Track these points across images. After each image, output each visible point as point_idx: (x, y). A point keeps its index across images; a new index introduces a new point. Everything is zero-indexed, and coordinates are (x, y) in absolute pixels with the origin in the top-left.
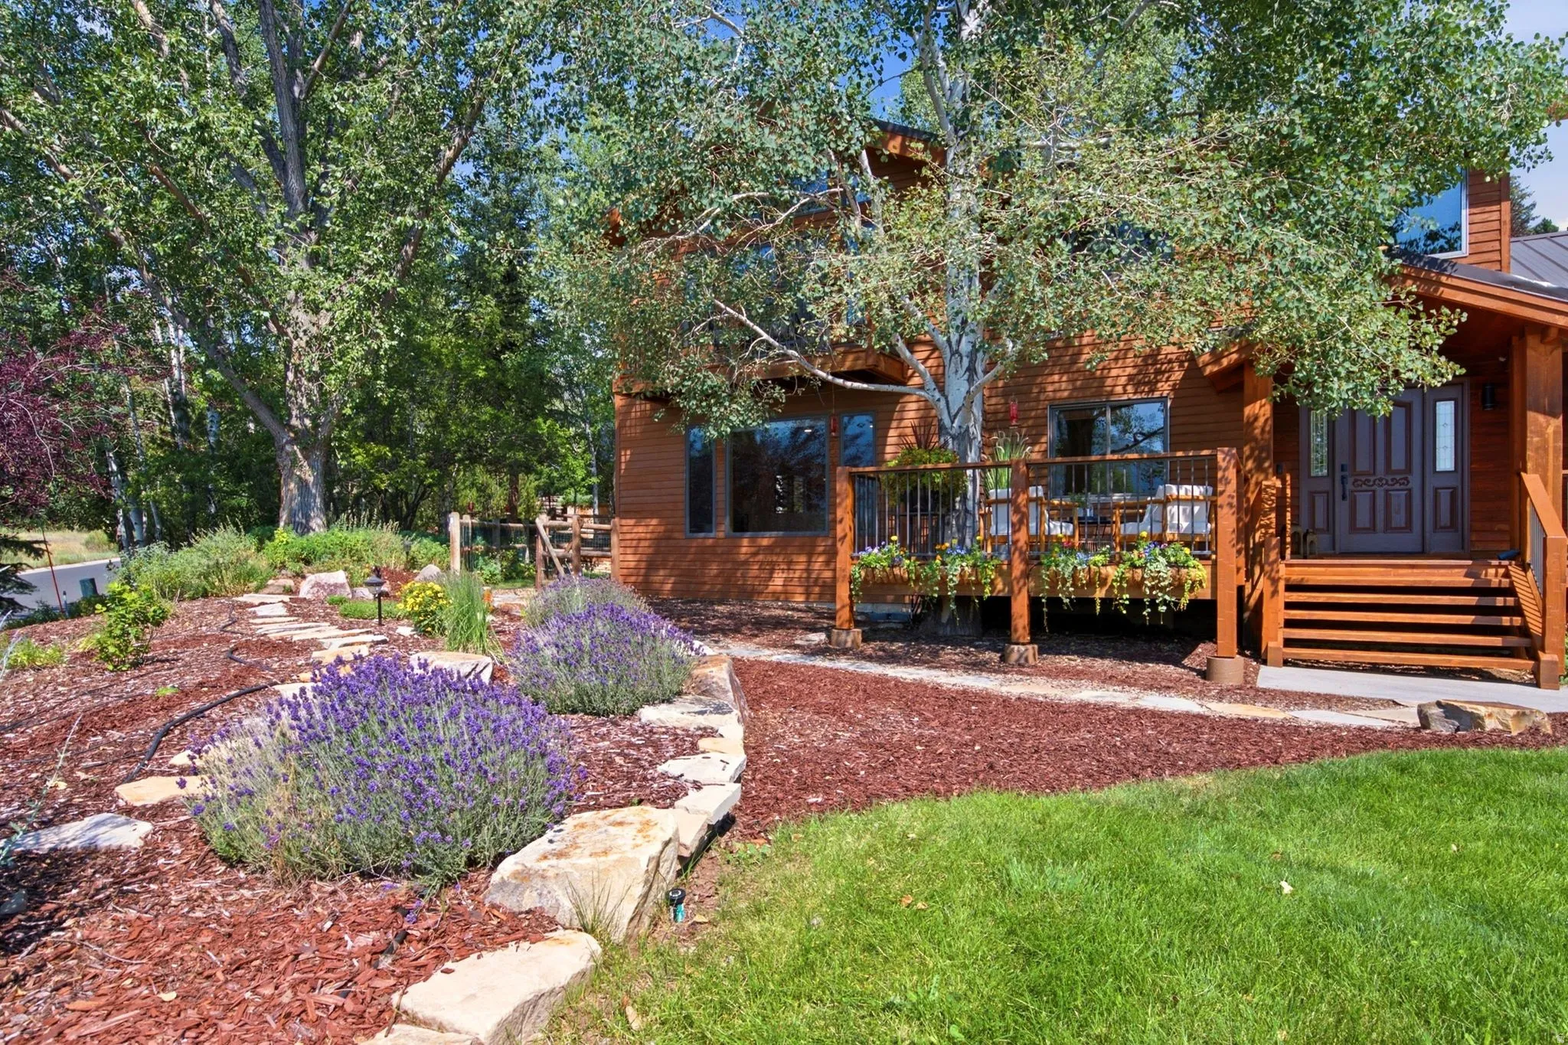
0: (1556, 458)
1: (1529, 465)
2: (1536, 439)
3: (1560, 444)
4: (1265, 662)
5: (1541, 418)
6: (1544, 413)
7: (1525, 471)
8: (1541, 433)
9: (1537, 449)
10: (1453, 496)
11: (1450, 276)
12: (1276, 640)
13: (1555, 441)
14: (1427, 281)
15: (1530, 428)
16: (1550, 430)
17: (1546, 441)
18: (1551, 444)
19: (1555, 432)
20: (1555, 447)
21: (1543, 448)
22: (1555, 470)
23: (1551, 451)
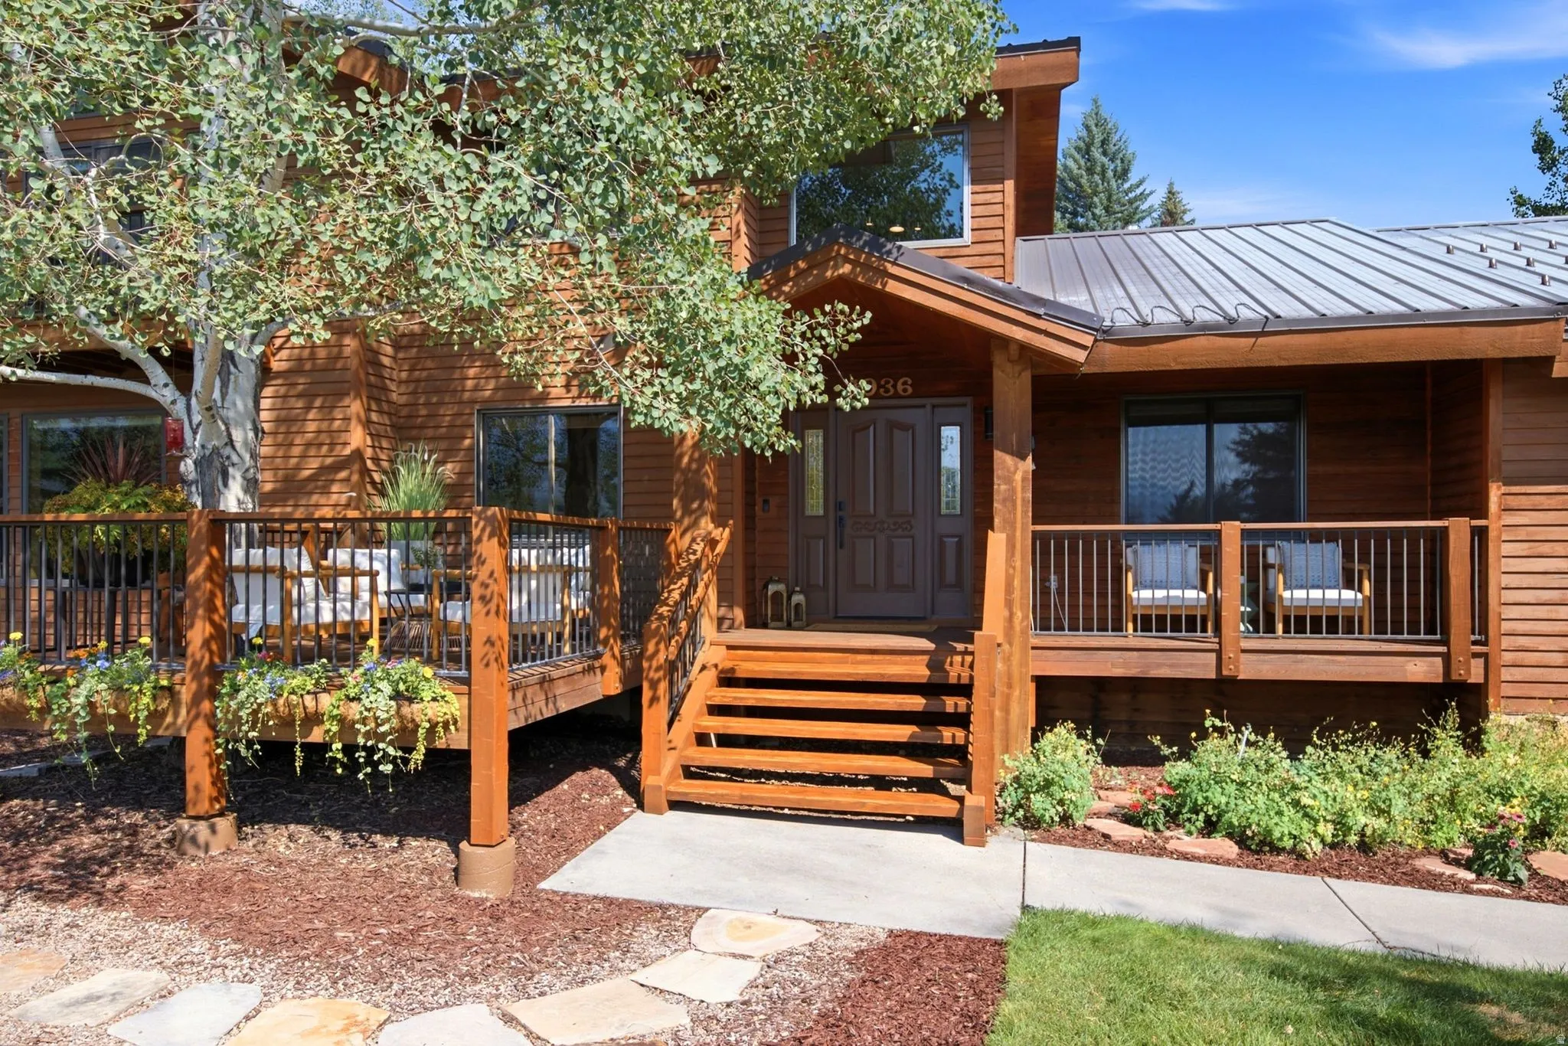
0: (1024, 512)
1: (997, 521)
2: (1003, 487)
3: (1029, 495)
4: (641, 806)
5: (1009, 460)
6: (1012, 454)
7: (993, 530)
8: (1009, 480)
9: (1004, 500)
10: (959, 545)
11: (894, 263)
12: (658, 773)
13: (1023, 488)
14: (867, 267)
15: (998, 472)
16: (1018, 477)
17: (1013, 490)
18: (1019, 495)
19: (1024, 479)
20: (1023, 499)
21: (1010, 499)
22: (1023, 530)
23: (1019, 502)
